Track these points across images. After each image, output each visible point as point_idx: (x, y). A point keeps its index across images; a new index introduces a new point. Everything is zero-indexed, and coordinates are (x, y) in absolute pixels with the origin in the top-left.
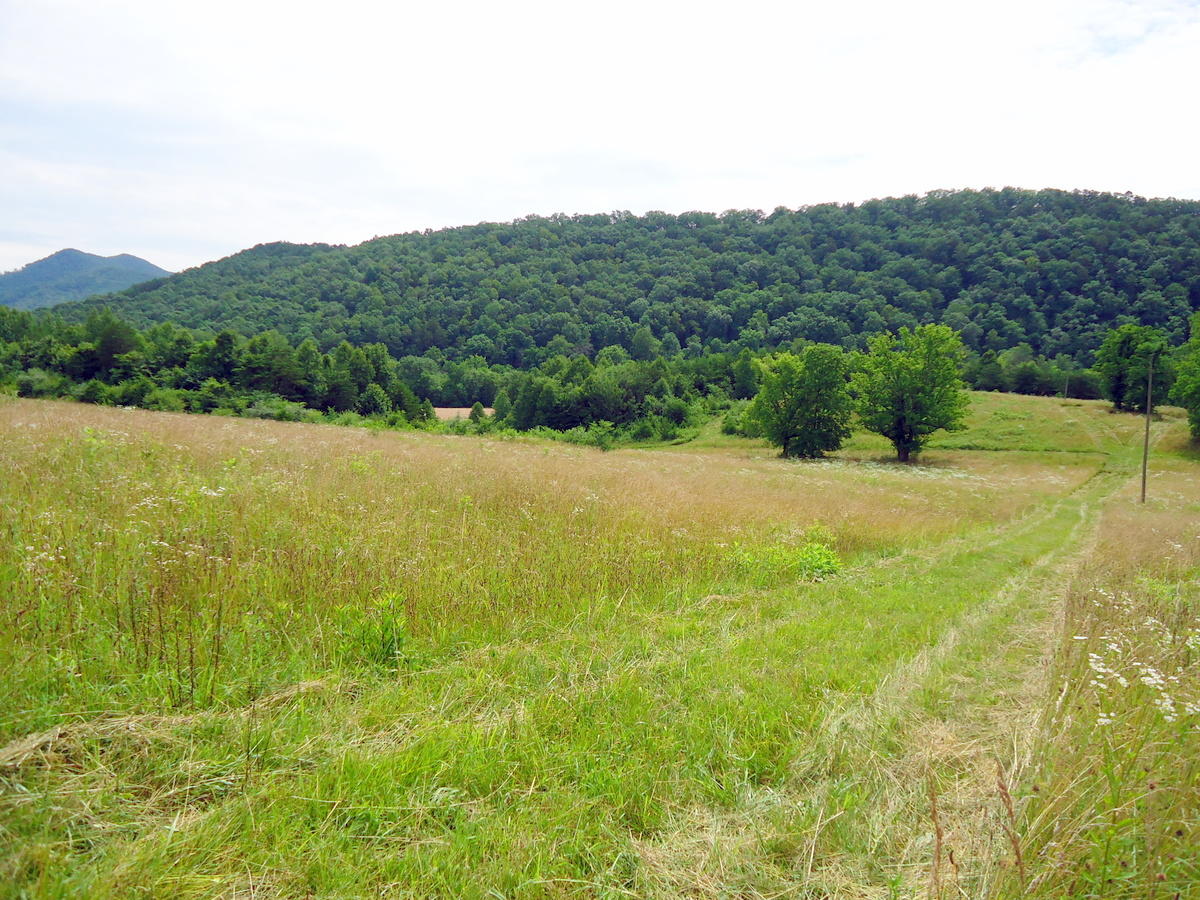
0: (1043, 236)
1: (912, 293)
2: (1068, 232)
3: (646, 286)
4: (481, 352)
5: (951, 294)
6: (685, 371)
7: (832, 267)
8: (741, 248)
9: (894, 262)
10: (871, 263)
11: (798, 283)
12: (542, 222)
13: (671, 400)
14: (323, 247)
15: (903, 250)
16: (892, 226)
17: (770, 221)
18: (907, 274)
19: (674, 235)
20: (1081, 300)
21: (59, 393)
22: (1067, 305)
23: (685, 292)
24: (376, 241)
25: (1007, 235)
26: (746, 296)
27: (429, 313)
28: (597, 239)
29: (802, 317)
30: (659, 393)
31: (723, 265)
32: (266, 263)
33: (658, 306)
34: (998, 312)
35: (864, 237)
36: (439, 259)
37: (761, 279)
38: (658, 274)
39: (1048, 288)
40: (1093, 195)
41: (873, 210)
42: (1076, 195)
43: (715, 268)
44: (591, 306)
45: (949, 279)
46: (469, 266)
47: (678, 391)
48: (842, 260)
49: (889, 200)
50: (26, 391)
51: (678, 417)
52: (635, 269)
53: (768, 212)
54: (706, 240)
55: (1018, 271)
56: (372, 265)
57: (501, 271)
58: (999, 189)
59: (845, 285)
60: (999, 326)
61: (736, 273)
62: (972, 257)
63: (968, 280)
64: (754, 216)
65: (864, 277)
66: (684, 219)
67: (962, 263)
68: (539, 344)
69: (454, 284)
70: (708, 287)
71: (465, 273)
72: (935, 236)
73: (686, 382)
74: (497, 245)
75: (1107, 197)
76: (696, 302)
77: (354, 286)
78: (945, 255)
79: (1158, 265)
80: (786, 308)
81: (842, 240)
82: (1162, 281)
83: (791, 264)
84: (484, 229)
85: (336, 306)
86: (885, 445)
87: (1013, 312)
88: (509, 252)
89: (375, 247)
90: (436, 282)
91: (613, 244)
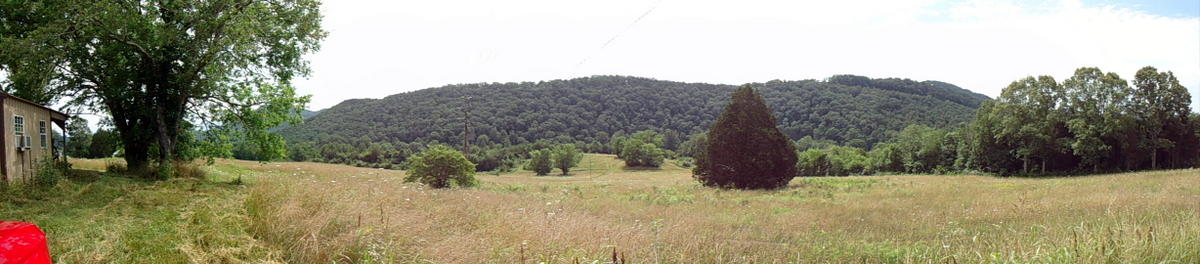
0: (628, 92)
1: (587, 113)
2: (635, 91)
3: (494, 112)
4: (435, 138)
5: (599, 113)
6: (512, 151)
7: (560, 104)
8: (528, 97)
9: (581, 101)
10: (573, 102)
11: (548, 110)
12: (454, 87)
13: (509, 160)
14: (370, 100)
15: (584, 97)
16: (580, 88)
17: (537, 86)
18: (585, 106)
19: (504, 92)
20: (639, 115)
21: (367, 166)
22: (636, 116)
23: (508, 114)
24: (390, 97)
25: (617, 92)
26: (530, 115)
27: (415, 125)
28: (475, 94)
29: (549, 123)
30: (506, 158)
31: (521, 104)
32: (350, 107)
33: (499, 119)
34: (614, 119)
35: (571, 92)
36: (415, 103)
37: (535, 109)
38: (498, 107)
39: (630, 110)
40: (643, 79)
41: (573, 81)
42: (637, 78)
43: (518, 105)
44: (474, 120)
45: (599, 107)
46: (428, 105)
47: (510, 158)
48: (563, 100)
49: (579, 79)
50: (359, 166)
51: (511, 165)
52: (490, 105)
53: (537, 83)
54: (515, 94)
55: (620, 104)
56: (391, 107)
57: (439, 107)
58: (614, 75)
59: (565, 111)
60: (614, 124)
61: (526, 106)
62: (605, 101)
63: (605, 108)
64: (532, 84)
65: (570, 107)
66: (506, 84)
67: (603, 102)
68: (457, 134)
69: (423, 114)
70: (516, 112)
71: (426, 108)
72: (594, 92)
73: (512, 155)
74: (436, 97)
75: (647, 79)
76: (512, 117)
77: (386, 116)
78: (597, 99)
79: (661, 103)
80: (546, 119)
81: (563, 93)
82: (663, 107)
83: (545, 102)
84: (430, 90)
85: (380, 124)
86: (560, 171)
87: (620, 119)
88: (442, 99)
89: (390, 99)
90: (415, 113)
91: (481, 95)
